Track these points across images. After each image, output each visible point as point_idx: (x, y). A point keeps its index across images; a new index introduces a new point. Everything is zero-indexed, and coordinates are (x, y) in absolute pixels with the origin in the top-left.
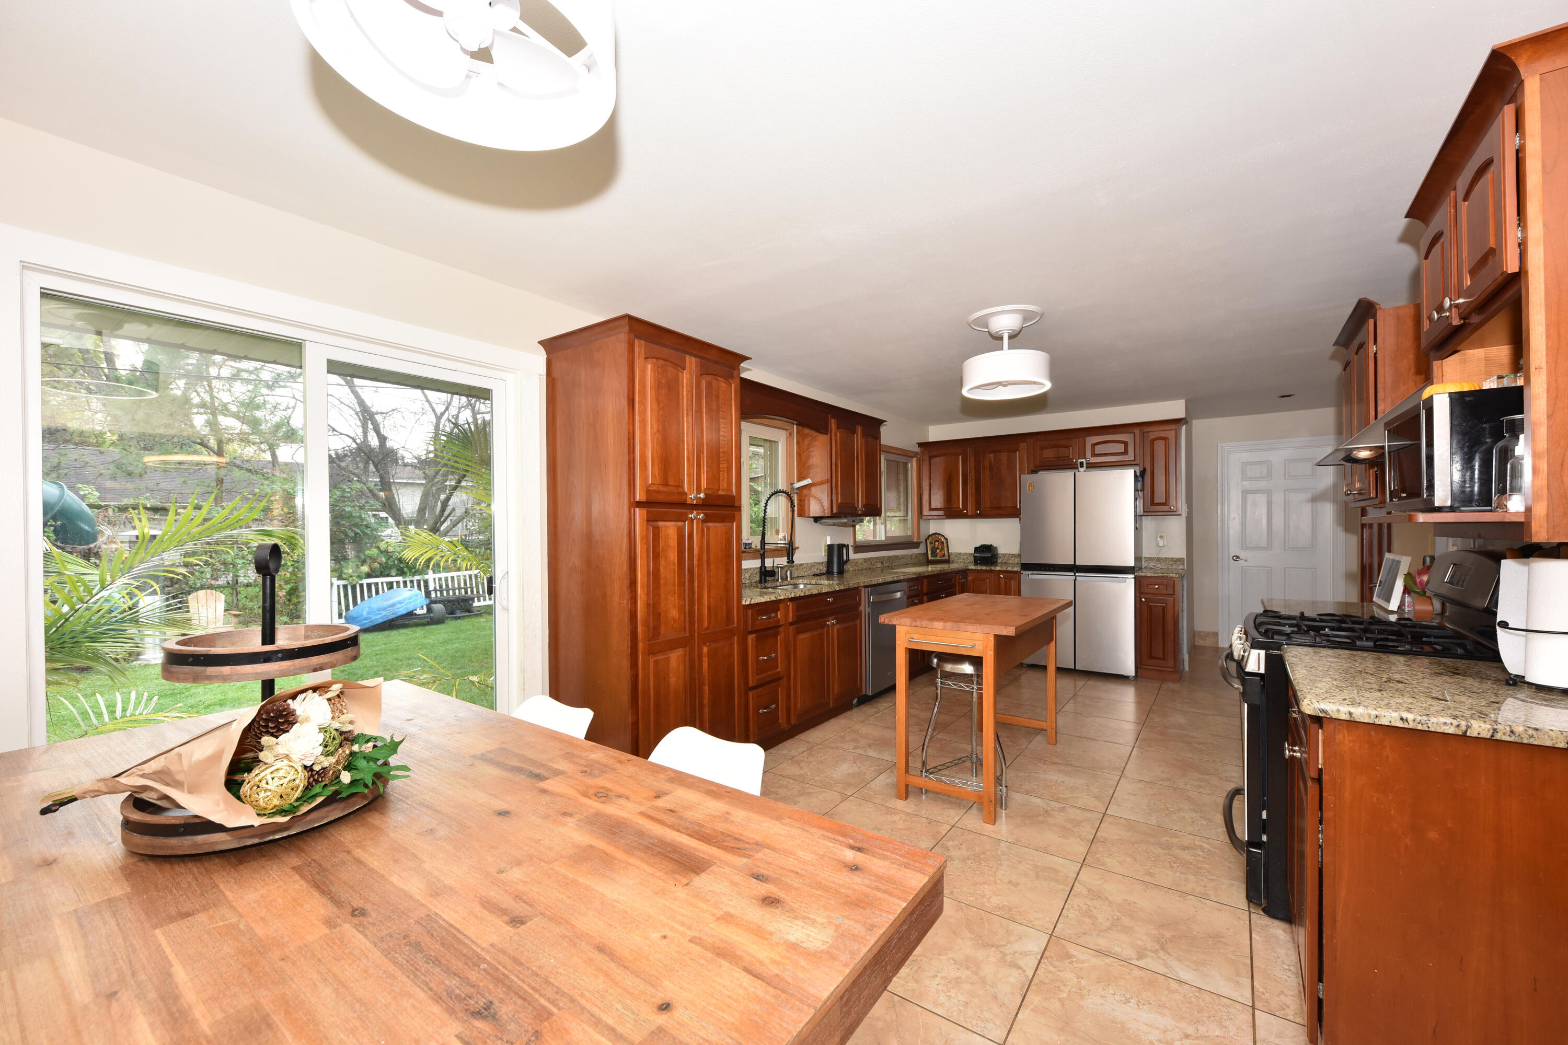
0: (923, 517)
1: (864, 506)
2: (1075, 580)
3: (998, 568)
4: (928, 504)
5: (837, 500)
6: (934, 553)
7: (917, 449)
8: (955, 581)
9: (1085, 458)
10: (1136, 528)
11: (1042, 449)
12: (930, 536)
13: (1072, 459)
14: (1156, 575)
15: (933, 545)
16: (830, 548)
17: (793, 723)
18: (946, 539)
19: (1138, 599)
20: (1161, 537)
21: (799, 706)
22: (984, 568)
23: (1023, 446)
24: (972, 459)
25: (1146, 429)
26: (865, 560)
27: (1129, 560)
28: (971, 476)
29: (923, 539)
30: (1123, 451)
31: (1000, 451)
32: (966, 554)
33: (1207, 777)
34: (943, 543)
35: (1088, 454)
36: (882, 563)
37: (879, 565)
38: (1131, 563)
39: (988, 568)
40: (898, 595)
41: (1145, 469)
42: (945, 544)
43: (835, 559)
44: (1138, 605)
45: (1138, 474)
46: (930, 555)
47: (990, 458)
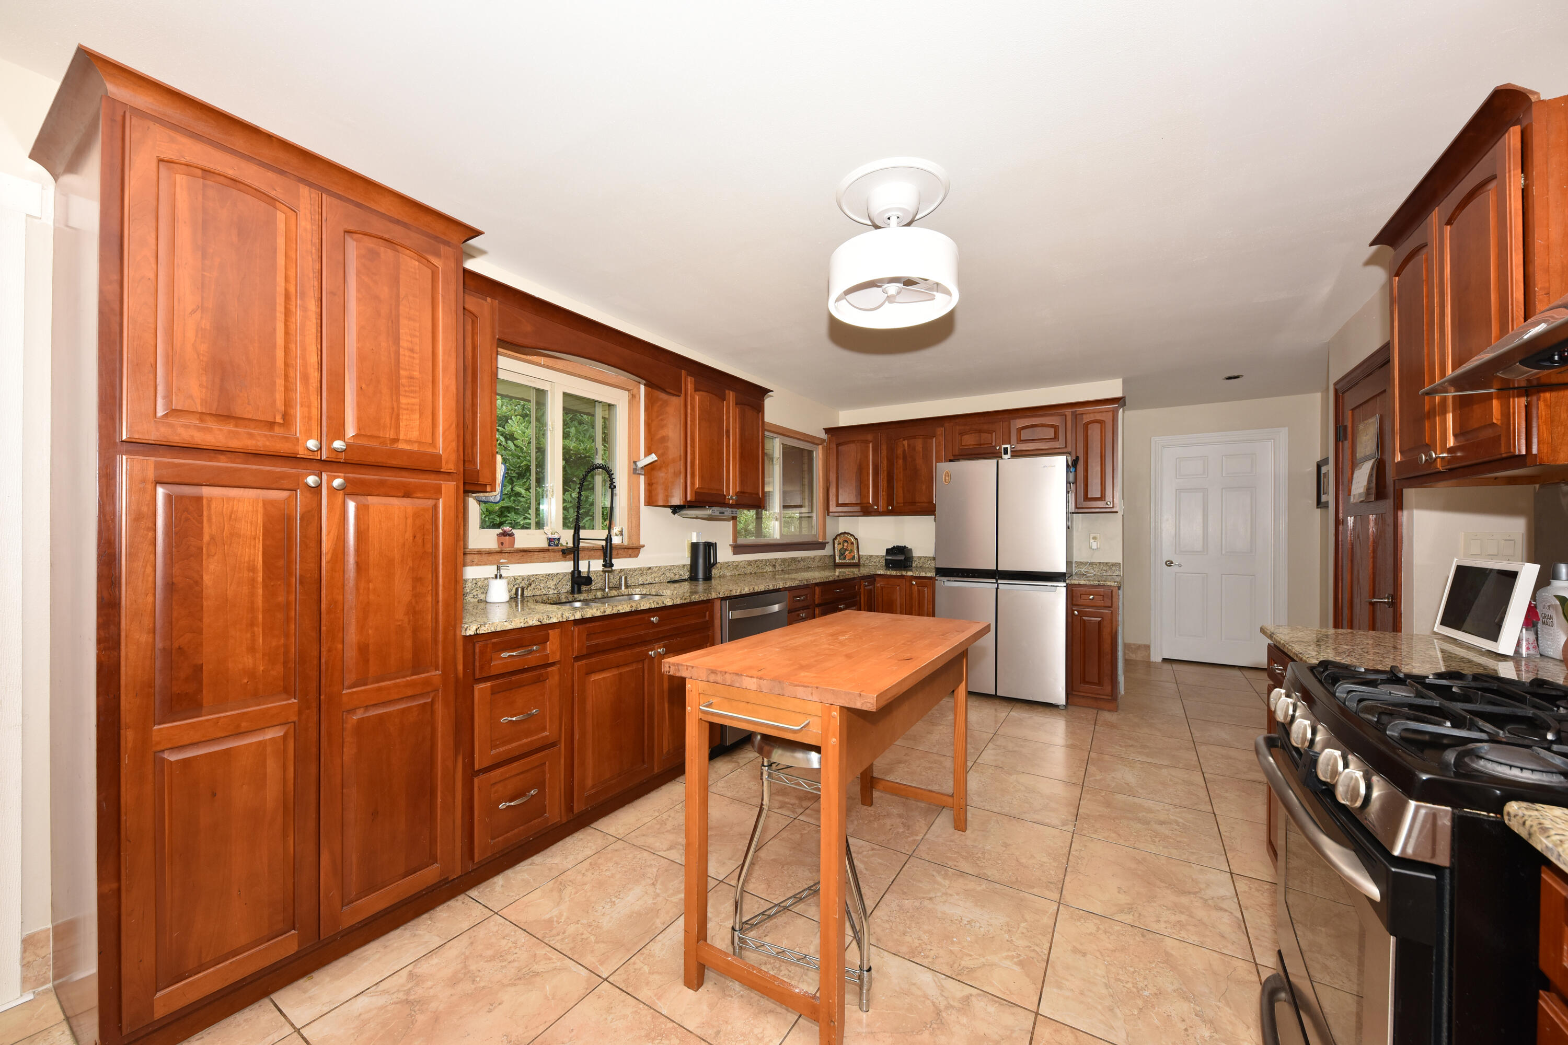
0: (830, 514)
1: (737, 494)
2: (997, 589)
3: (910, 574)
4: (835, 499)
5: (693, 484)
6: (842, 554)
7: (823, 436)
8: (859, 588)
9: (1009, 443)
10: (1068, 527)
11: (962, 434)
12: (839, 535)
13: (995, 447)
14: (1091, 583)
15: (841, 546)
16: (694, 547)
17: (576, 810)
18: (857, 539)
19: (1070, 612)
20: (1094, 538)
21: (589, 782)
22: (894, 573)
23: (940, 431)
24: (884, 447)
25: (1079, 410)
26: (750, 563)
27: (1060, 567)
28: (884, 465)
29: (829, 538)
30: (1053, 436)
31: (914, 437)
32: (877, 556)
33: (1184, 900)
34: (852, 543)
35: (1014, 438)
36: (774, 566)
37: (770, 569)
38: (1062, 569)
39: (899, 573)
40: (776, 608)
41: (1077, 458)
42: (855, 546)
43: (701, 561)
44: (1070, 620)
45: (1070, 463)
46: (837, 558)
47: (904, 445)
